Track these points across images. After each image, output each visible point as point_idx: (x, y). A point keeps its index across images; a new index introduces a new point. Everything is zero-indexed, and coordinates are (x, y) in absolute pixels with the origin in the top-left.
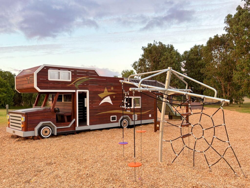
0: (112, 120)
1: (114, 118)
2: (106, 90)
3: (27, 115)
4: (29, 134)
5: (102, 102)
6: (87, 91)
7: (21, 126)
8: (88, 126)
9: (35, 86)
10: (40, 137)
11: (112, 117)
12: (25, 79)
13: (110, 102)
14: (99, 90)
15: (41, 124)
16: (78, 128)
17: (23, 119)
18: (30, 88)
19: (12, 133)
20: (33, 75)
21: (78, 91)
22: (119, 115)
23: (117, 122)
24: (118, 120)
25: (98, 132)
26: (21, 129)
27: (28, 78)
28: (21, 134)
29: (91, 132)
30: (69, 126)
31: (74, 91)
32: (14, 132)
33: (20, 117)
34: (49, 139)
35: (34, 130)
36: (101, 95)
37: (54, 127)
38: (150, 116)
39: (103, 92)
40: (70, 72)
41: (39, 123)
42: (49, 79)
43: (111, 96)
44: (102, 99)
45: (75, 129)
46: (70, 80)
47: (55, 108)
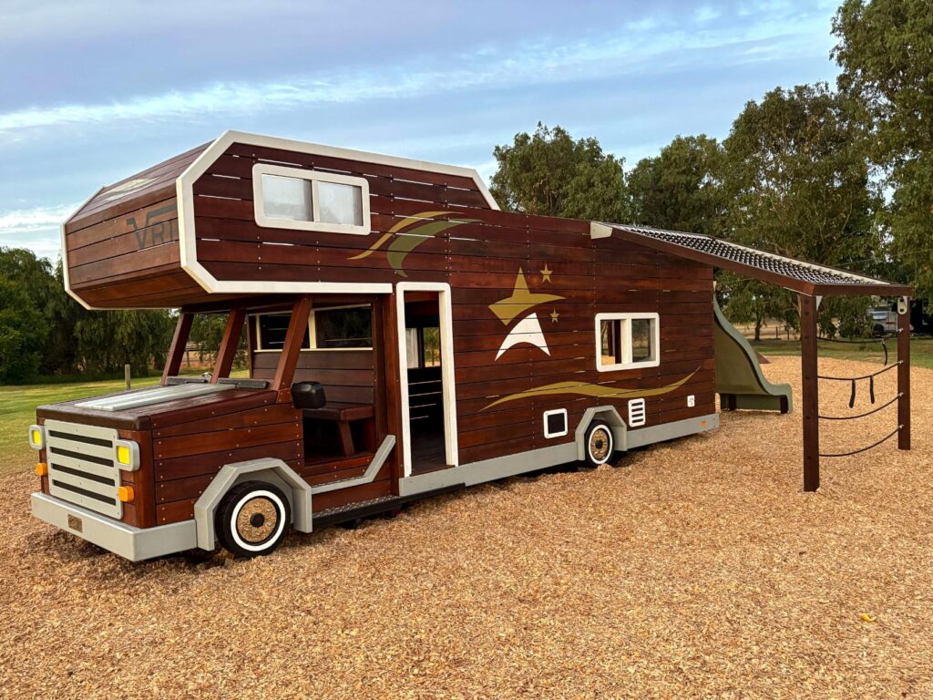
0: (550, 432)
1: (556, 423)
2: (521, 281)
3: (146, 429)
4: (169, 538)
5: (508, 343)
6: (444, 289)
7: (119, 493)
8: (455, 469)
9: (188, 258)
10: (225, 551)
11: (550, 417)
12: (122, 225)
13: (539, 341)
14: (492, 281)
15: (228, 475)
16: (410, 484)
17: (127, 455)
18: (154, 276)
19: (66, 528)
20: (170, 194)
21: (403, 287)
22: (576, 405)
23: (570, 438)
24: (573, 427)
25: (497, 498)
26: (116, 511)
27: (141, 218)
28: (123, 540)
29: (471, 502)
30: (370, 476)
31: (385, 288)
32: (75, 522)
33: (108, 444)
34: (277, 557)
35: (188, 514)
36: (502, 310)
37: (293, 487)
38: (691, 401)
39: (508, 293)
40: (363, 183)
41: (214, 472)
42: (263, 219)
43: (542, 312)
44: (506, 330)
45: (394, 489)
46: (365, 230)
47: (297, 379)
